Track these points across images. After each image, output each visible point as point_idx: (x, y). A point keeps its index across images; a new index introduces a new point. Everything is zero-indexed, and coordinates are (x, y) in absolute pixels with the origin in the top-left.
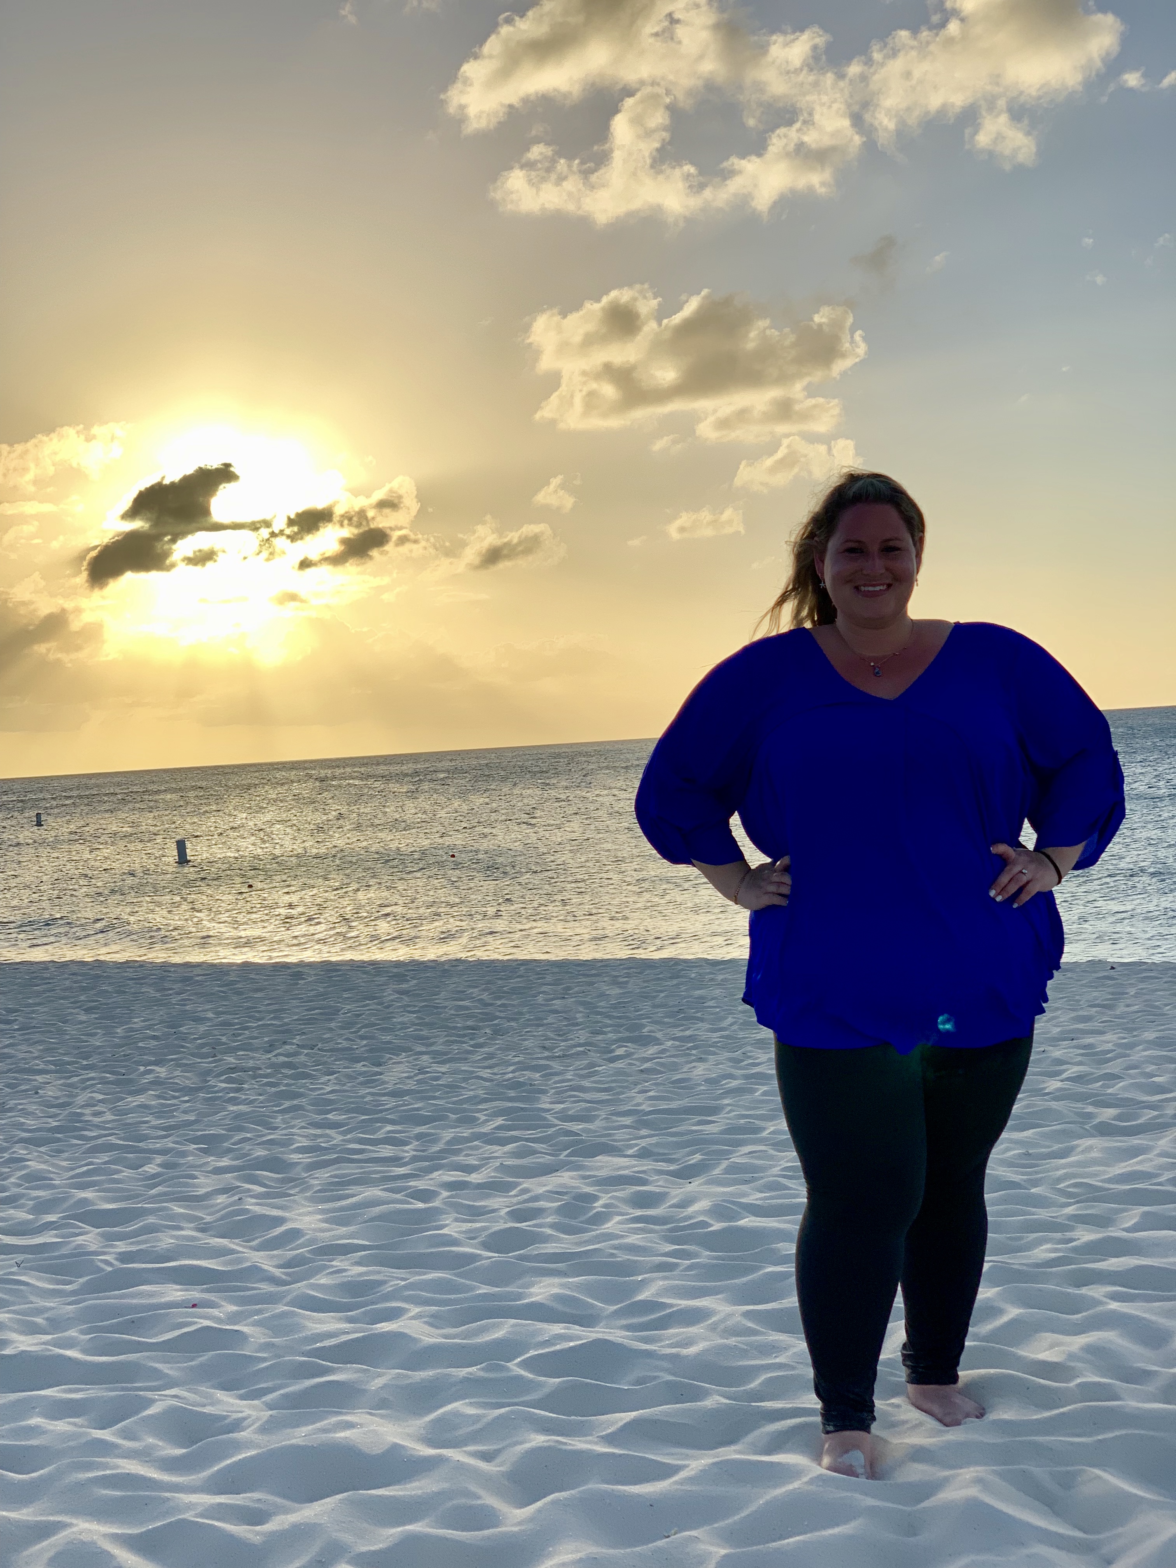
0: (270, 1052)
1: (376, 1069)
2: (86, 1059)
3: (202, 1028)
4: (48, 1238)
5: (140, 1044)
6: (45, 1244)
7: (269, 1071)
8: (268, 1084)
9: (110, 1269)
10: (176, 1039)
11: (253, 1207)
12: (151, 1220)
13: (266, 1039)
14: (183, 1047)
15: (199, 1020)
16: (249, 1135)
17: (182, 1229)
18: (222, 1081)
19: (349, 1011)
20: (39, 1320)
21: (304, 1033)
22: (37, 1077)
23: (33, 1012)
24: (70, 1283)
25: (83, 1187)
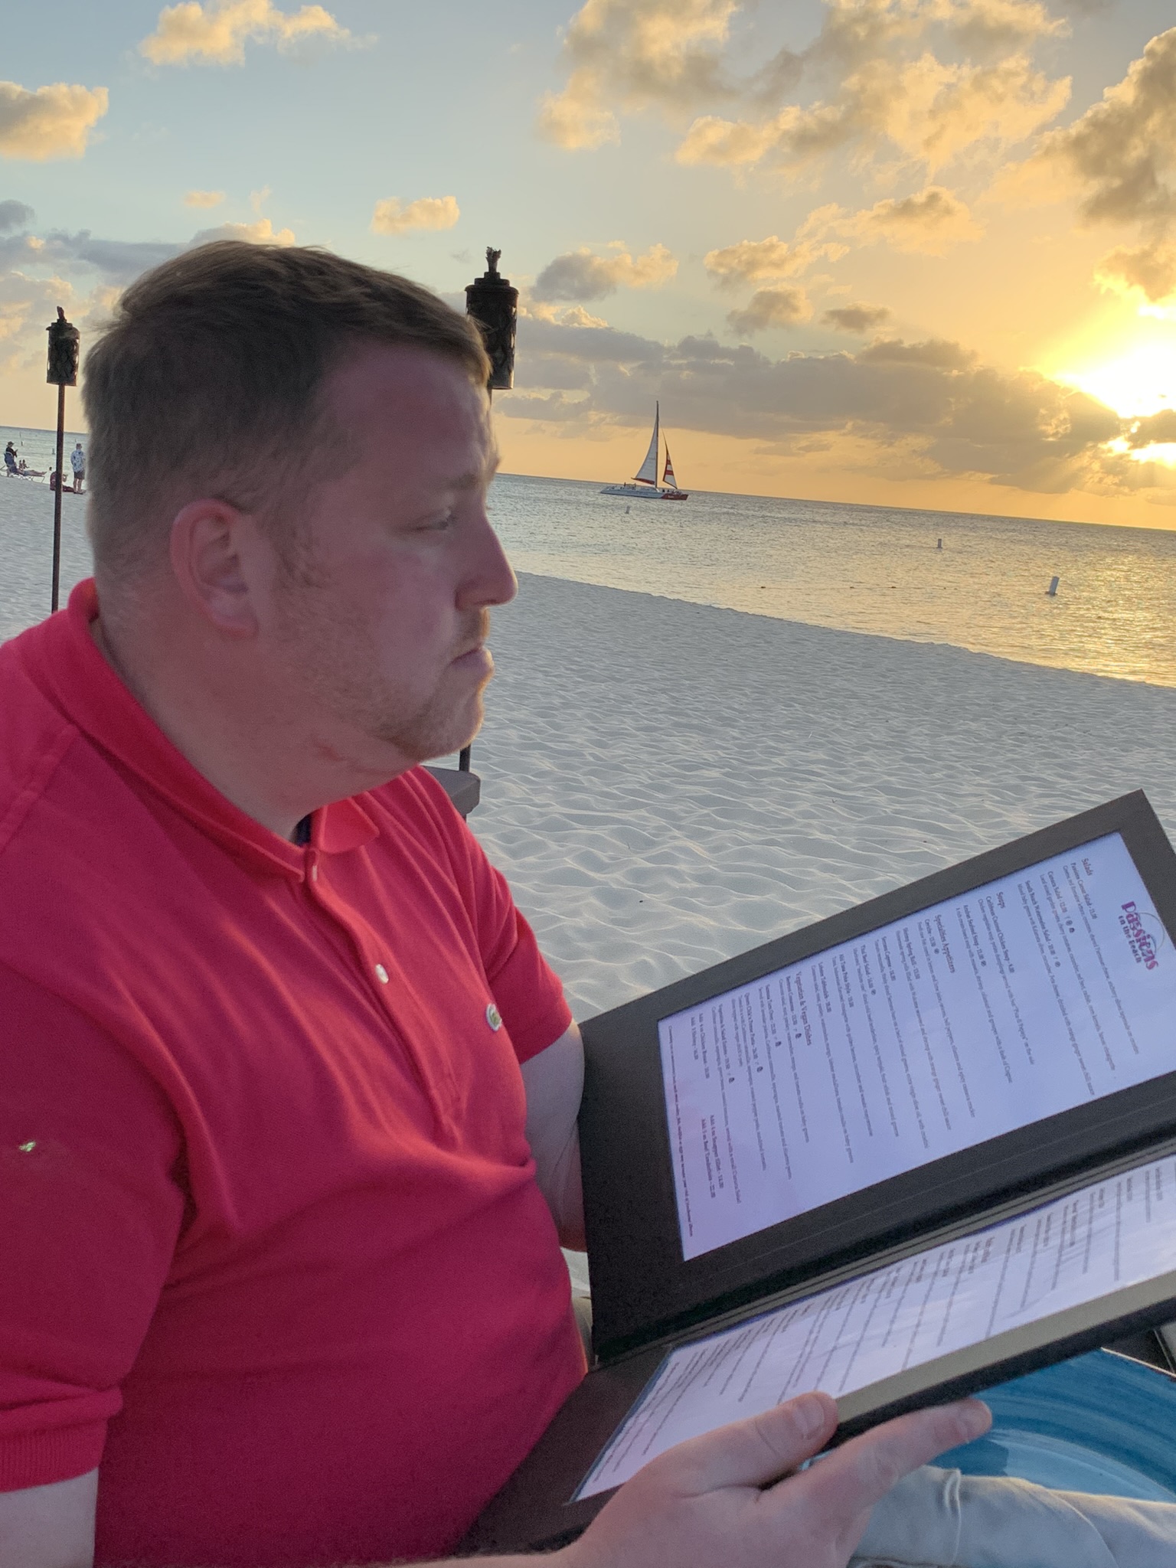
0: (1054, 729)
1: (1123, 753)
2: (927, 709)
3: (1013, 705)
4: (858, 794)
5: (967, 707)
6: (855, 796)
7: (1046, 740)
8: (1041, 747)
9: (884, 815)
10: (993, 709)
11: (988, 805)
12: (922, 798)
13: (1055, 720)
14: (995, 714)
15: (1013, 700)
16: (1010, 771)
17: (938, 807)
18: (1010, 739)
19: (1124, 714)
20: (834, 829)
21: (1084, 722)
22: (891, 713)
23: (903, 673)
24: (861, 817)
25: (890, 775)
